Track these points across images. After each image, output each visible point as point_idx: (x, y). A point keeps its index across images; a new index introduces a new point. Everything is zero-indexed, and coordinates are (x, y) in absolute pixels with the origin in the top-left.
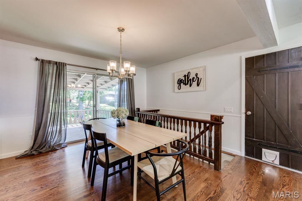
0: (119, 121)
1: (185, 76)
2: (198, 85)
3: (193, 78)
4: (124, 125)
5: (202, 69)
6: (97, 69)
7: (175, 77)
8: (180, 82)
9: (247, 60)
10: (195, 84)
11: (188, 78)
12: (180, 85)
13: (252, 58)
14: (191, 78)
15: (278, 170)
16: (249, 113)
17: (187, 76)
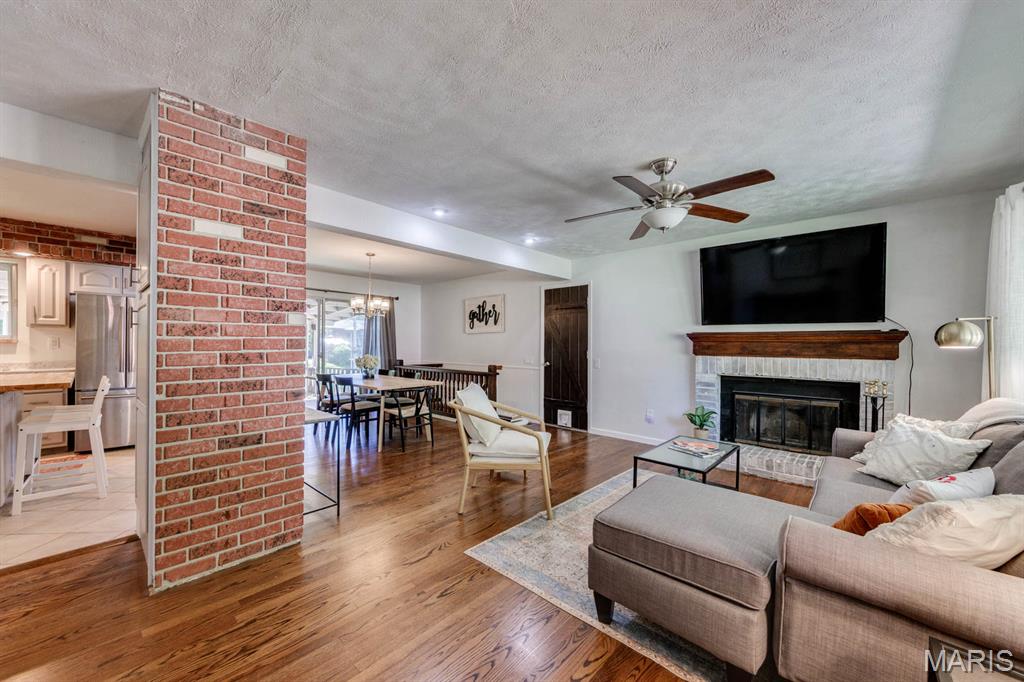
0: (366, 372)
1: (479, 307)
2: (496, 322)
3: (490, 311)
4: (373, 377)
5: (500, 298)
6: (326, 291)
7: (467, 308)
8: (473, 316)
9: (547, 291)
10: (491, 320)
11: (483, 310)
12: (473, 321)
13: (557, 290)
14: (487, 311)
15: (570, 433)
16: (548, 363)
17: (482, 307)
